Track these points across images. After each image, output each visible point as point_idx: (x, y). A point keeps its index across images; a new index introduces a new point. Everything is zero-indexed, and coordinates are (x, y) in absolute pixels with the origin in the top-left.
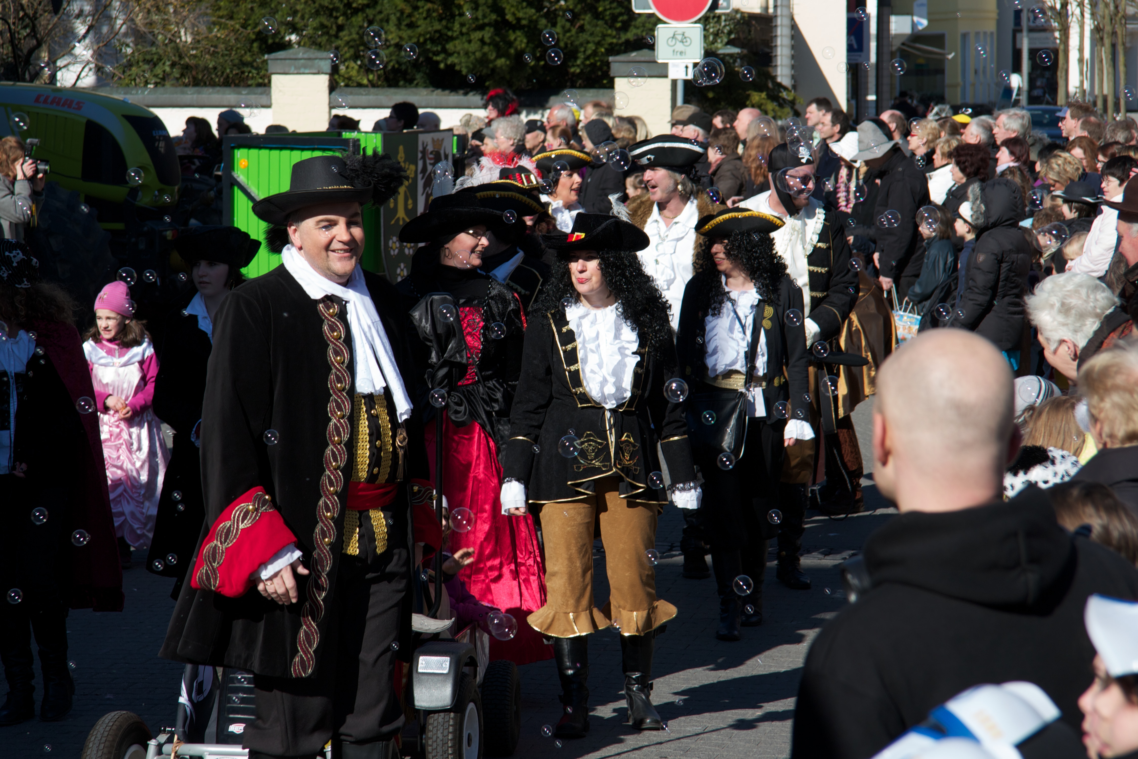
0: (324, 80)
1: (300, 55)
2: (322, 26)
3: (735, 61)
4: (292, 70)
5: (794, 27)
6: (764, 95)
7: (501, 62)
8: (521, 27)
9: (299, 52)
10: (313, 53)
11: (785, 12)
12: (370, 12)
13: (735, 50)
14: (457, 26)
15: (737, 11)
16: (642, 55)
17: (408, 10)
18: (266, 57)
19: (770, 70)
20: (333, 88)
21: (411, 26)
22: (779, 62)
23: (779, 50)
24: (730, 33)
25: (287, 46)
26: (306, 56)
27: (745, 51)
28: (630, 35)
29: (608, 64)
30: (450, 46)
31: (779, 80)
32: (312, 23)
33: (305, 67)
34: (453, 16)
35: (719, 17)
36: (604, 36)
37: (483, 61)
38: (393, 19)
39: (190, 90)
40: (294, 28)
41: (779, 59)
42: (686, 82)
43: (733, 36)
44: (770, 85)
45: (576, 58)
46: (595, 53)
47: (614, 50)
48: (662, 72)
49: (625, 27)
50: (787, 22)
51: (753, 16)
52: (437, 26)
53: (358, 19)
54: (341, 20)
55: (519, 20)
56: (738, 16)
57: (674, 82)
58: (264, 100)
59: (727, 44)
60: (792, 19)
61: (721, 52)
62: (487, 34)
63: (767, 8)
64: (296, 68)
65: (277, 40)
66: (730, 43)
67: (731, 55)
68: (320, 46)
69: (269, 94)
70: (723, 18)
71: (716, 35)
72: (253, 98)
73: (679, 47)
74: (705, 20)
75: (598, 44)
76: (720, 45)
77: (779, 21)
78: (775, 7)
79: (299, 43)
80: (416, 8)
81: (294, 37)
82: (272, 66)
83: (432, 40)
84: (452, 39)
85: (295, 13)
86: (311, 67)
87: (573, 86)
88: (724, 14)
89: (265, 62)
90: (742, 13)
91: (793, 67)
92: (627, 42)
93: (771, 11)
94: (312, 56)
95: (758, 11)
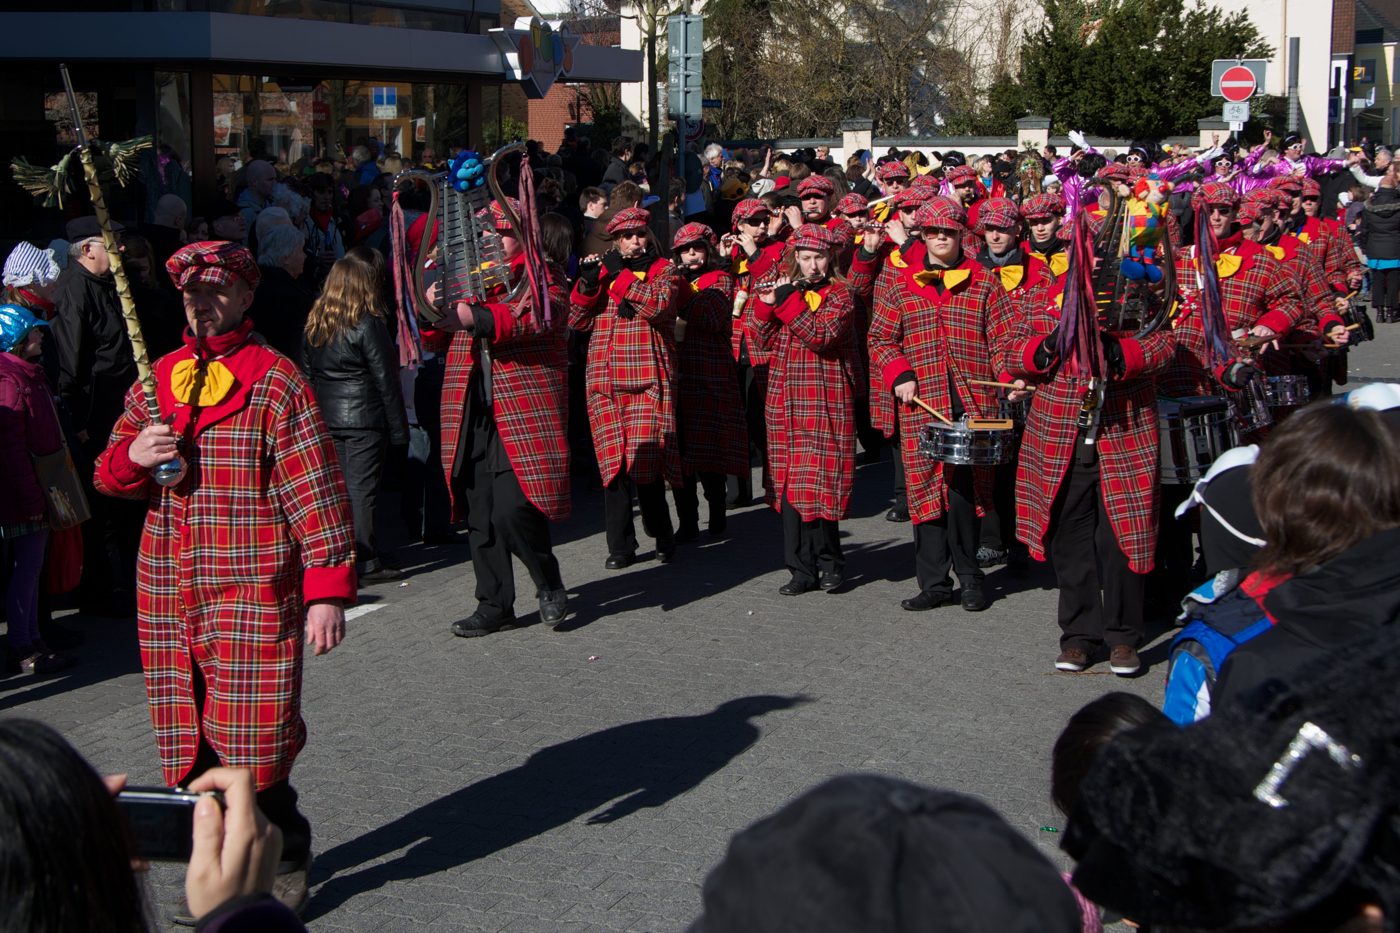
0: (1045, 132)
1: (1033, 120)
2: (1045, 104)
3: (1265, 122)
4: (1029, 127)
5: (1299, 104)
7: (1138, 122)
8: (1150, 105)
9: (1033, 118)
10: (1040, 119)
11: (1294, 96)
12: (1070, 97)
13: (1267, 116)
14: (1116, 104)
15: (1268, 95)
16: (1216, 118)
17: (1090, 96)
18: (1016, 121)
19: (1285, 126)
20: (1049, 136)
21: (1091, 104)
22: (1290, 122)
23: (1290, 116)
24: (1263, 107)
25: (1025, 115)
26: (1036, 120)
27: (1272, 116)
28: (1209, 108)
29: (1197, 123)
30: (1112, 114)
32: (1042, 103)
33: (1036, 126)
34: (1114, 99)
35: (1258, 98)
36: (1194, 108)
37: (1129, 122)
38: (1082, 100)
39: (977, 138)
40: (1030, 106)
41: (1290, 120)
42: (1239, 132)
43: (1265, 108)
45: (1178, 119)
46: (1189, 118)
47: (1200, 116)
48: (1226, 127)
49: (1207, 104)
50: (1295, 101)
51: (1276, 98)
52: (1105, 104)
53: (1065, 100)
54: (1056, 101)
55: (1149, 100)
56: (1268, 98)
57: (1232, 132)
58: (1013, 143)
59: (1262, 112)
60: (1298, 100)
61: (1258, 116)
62: (1132, 107)
63: (1284, 94)
64: (1031, 126)
65: (1022, 112)
66: (1264, 112)
67: (1263, 118)
68: (1044, 115)
69: (1016, 140)
70: (1260, 99)
71: (1256, 108)
72: (1008, 142)
73: (1236, 114)
74: (1250, 100)
75: (1192, 113)
76: (1258, 113)
77: (1290, 101)
78: (1289, 93)
79: (1033, 113)
80: (1094, 95)
81: (1030, 111)
82: (1018, 126)
83: (1103, 111)
84: (1113, 110)
86: (1039, 126)
87: (1178, 134)
88: (1261, 97)
89: (1015, 123)
90: (1271, 96)
91: (1297, 124)
92: (1207, 111)
93: (1286, 95)
95: (1279, 95)
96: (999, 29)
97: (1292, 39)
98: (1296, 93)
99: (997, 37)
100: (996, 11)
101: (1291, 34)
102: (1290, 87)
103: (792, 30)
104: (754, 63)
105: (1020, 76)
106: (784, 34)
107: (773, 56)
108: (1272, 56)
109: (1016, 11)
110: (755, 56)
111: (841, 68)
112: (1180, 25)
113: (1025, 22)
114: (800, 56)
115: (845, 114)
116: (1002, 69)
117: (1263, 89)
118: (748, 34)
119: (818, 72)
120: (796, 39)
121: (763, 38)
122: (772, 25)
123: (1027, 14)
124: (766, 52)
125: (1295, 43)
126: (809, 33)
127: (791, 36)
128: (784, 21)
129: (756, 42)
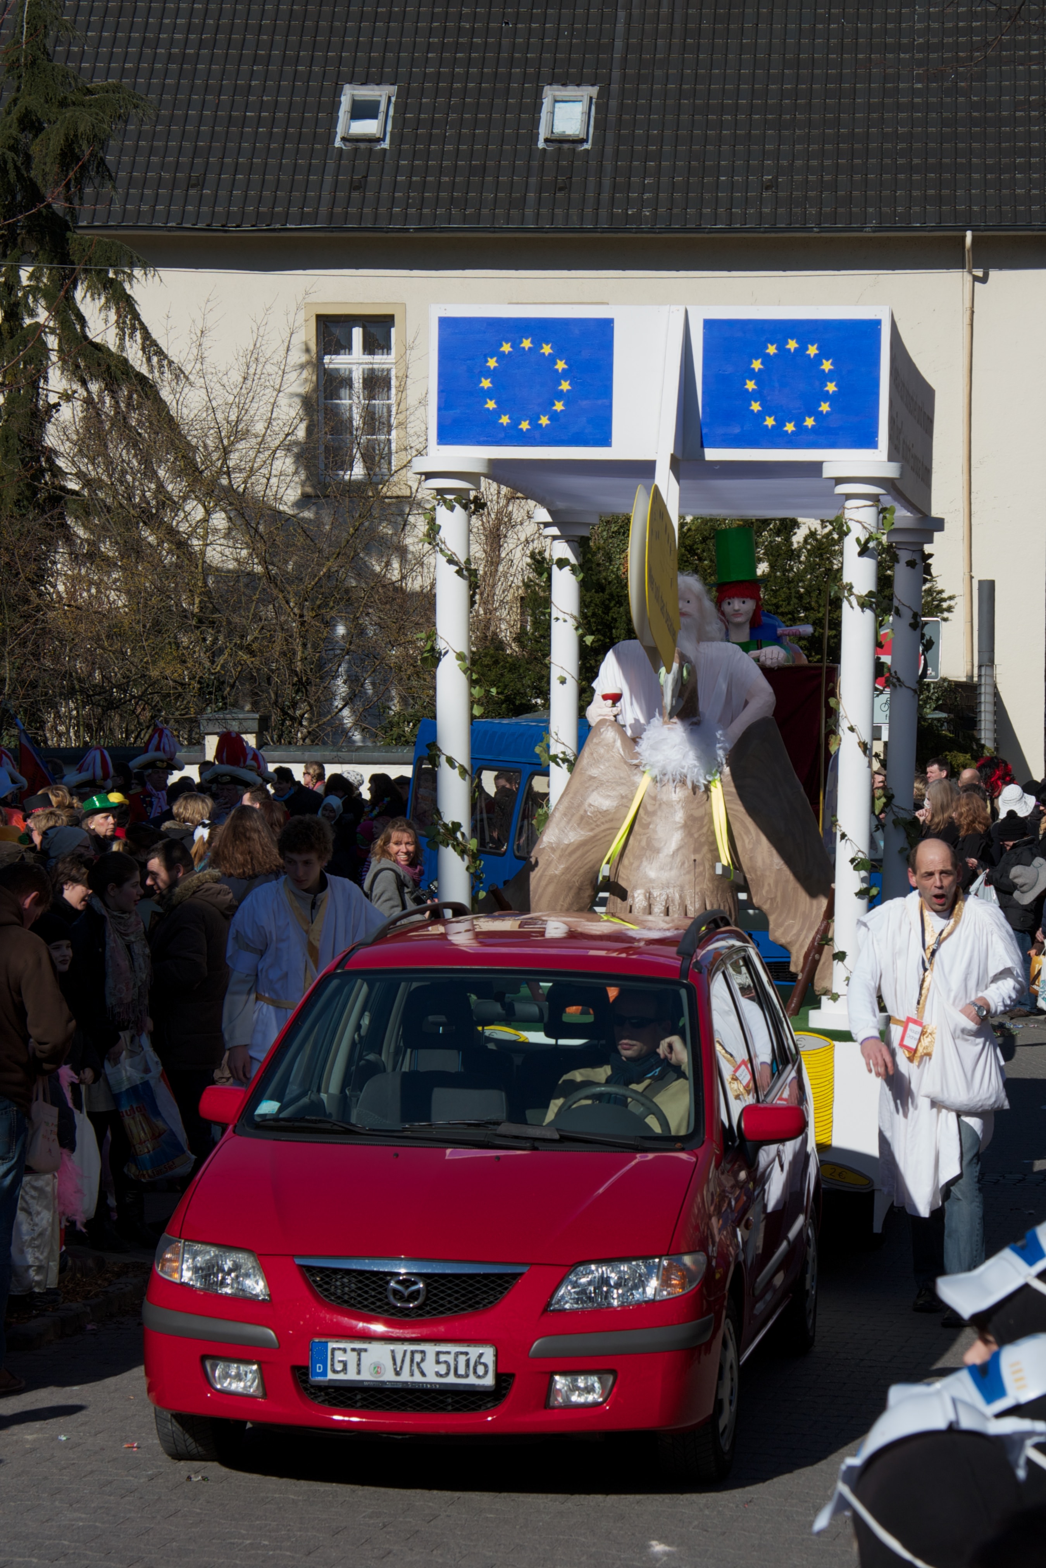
3: (942, 725)
5: (996, 694)
6: (968, 756)
11: (989, 681)
13: (944, 715)
15: (944, 680)
19: (975, 733)
22: (983, 727)
23: (983, 715)
24: (938, 699)
27: (952, 716)
31: (983, 742)
35: (928, 685)
41: (983, 723)
43: (940, 702)
44: (975, 747)
50: (990, 690)
51: (958, 684)
56: (946, 684)
59: (935, 709)
60: (995, 687)
61: (929, 716)
63: (972, 677)
65: (522, 703)
66: (937, 708)
67: (939, 720)
70: (932, 686)
71: (925, 703)
76: (928, 711)
77: (983, 690)
78: (980, 676)
81: (539, 701)
88: (933, 682)
90: (950, 681)
91: (995, 731)
93: (976, 679)
95: (964, 679)
97: (981, 582)
98: (992, 676)
101: (981, 574)
102: (980, 667)
103: (106, 548)
104: (38, 609)
105: (519, 638)
106: (93, 556)
107: (72, 595)
108: (949, 609)
109: (510, 524)
110: (40, 595)
111: (200, 621)
112: (793, 555)
114: (123, 596)
115: (209, 702)
116: (487, 627)
117: (936, 669)
118: (26, 554)
119: (157, 628)
120: (115, 564)
121: (54, 563)
122: (69, 538)
123: (529, 529)
124: (61, 588)
125: (988, 590)
126: (139, 553)
127: (106, 559)
128: (92, 532)
129: (40, 569)
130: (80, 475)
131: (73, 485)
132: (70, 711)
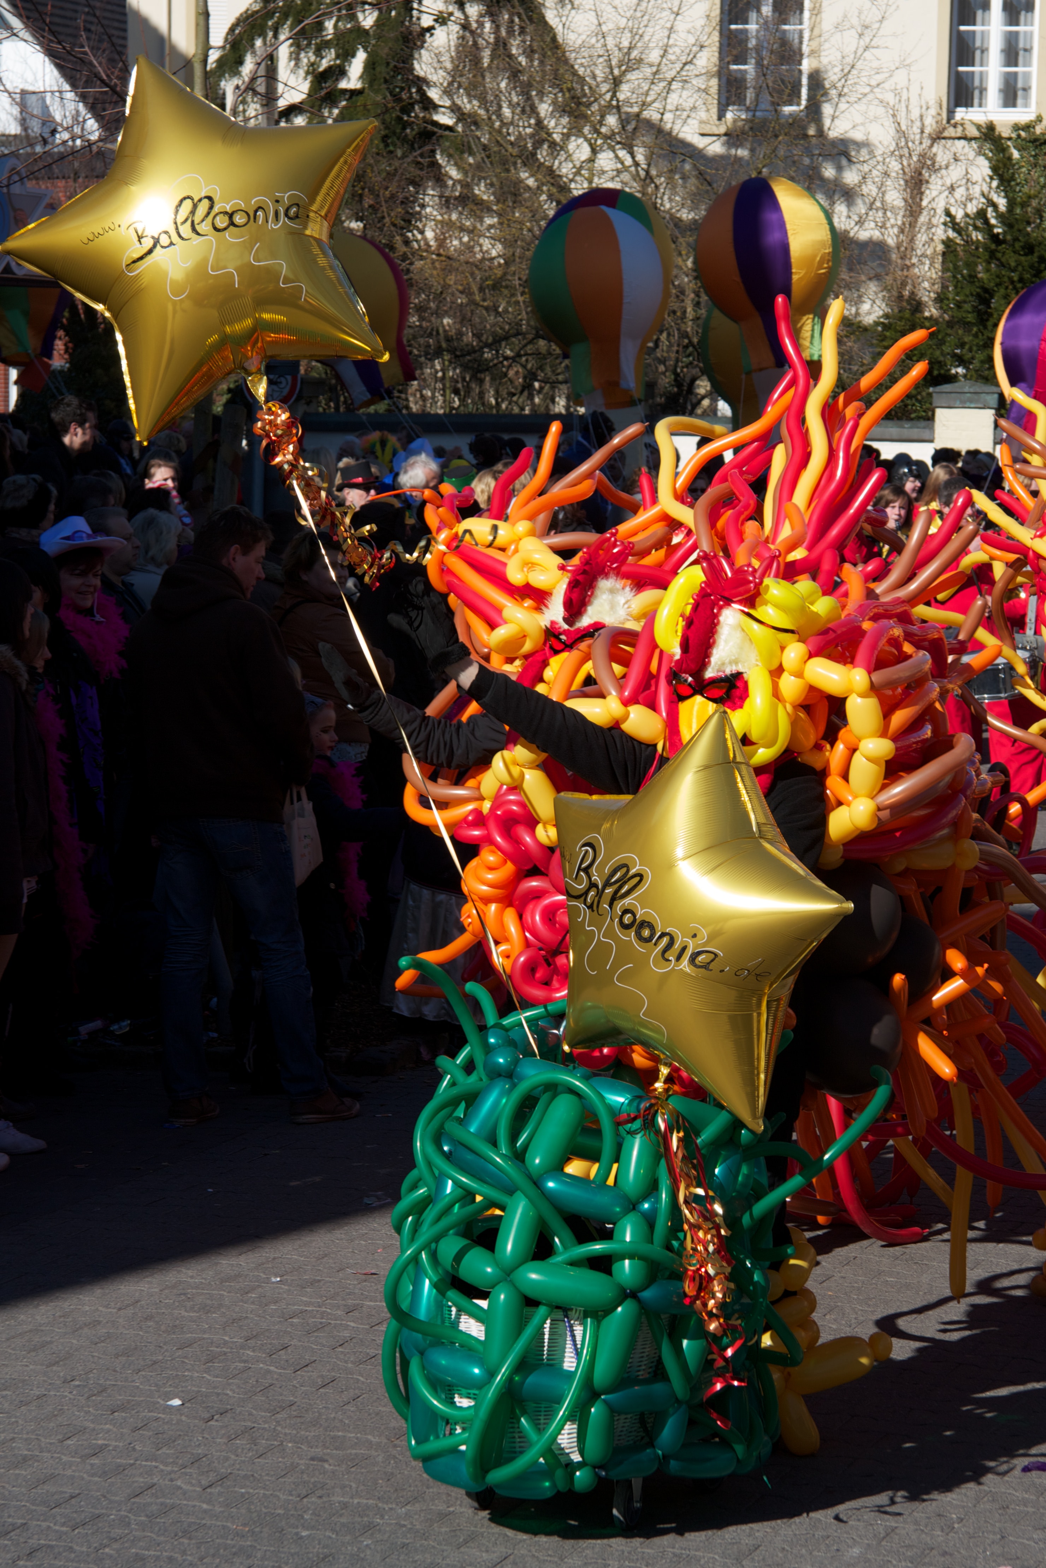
0: (989, 415)
1: (967, 389)
4: (958, 404)
9: (966, 386)
10: (978, 387)
18: (931, 390)
25: (952, 379)
26: (972, 390)
32: (980, 355)
33: (971, 402)
40: (961, 361)
58: (926, 434)
64: (961, 402)
65: (942, 372)
68: (988, 380)
69: (932, 429)
72: (915, 432)
79: (965, 376)
81: (960, 370)
82: (936, 400)
85: (962, 345)
86: (977, 401)
89: (930, 395)
94: (978, 390)
96: (899, 203)
99: (896, 220)
100: (895, 166)
103: (481, 191)
104: (404, 257)
105: (940, 299)
106: (467, 200)
107: (441, 241)
109: (934, 168)
110: (407, 242)
113: (952, 189)
114: (499, 247)
116: (904, 284)
118: (393, 196)
120: (490, 209)
121: (423, 206)
122: (440, 179)
123: (955, 174)
124: (429, 234)
126: (516, 197)
127: (479, 203)
128: (466, 173)
129: (407, 212)
130: (455, 109)
131: (444, 118)
132: (437, 372)
